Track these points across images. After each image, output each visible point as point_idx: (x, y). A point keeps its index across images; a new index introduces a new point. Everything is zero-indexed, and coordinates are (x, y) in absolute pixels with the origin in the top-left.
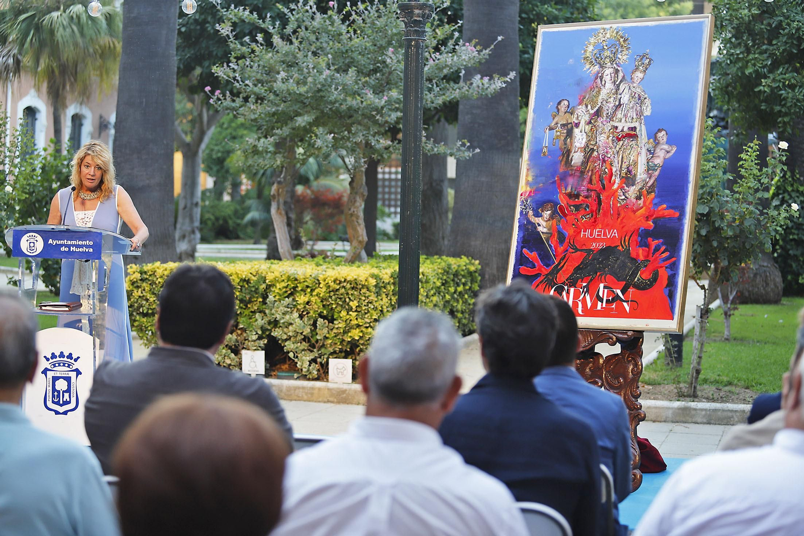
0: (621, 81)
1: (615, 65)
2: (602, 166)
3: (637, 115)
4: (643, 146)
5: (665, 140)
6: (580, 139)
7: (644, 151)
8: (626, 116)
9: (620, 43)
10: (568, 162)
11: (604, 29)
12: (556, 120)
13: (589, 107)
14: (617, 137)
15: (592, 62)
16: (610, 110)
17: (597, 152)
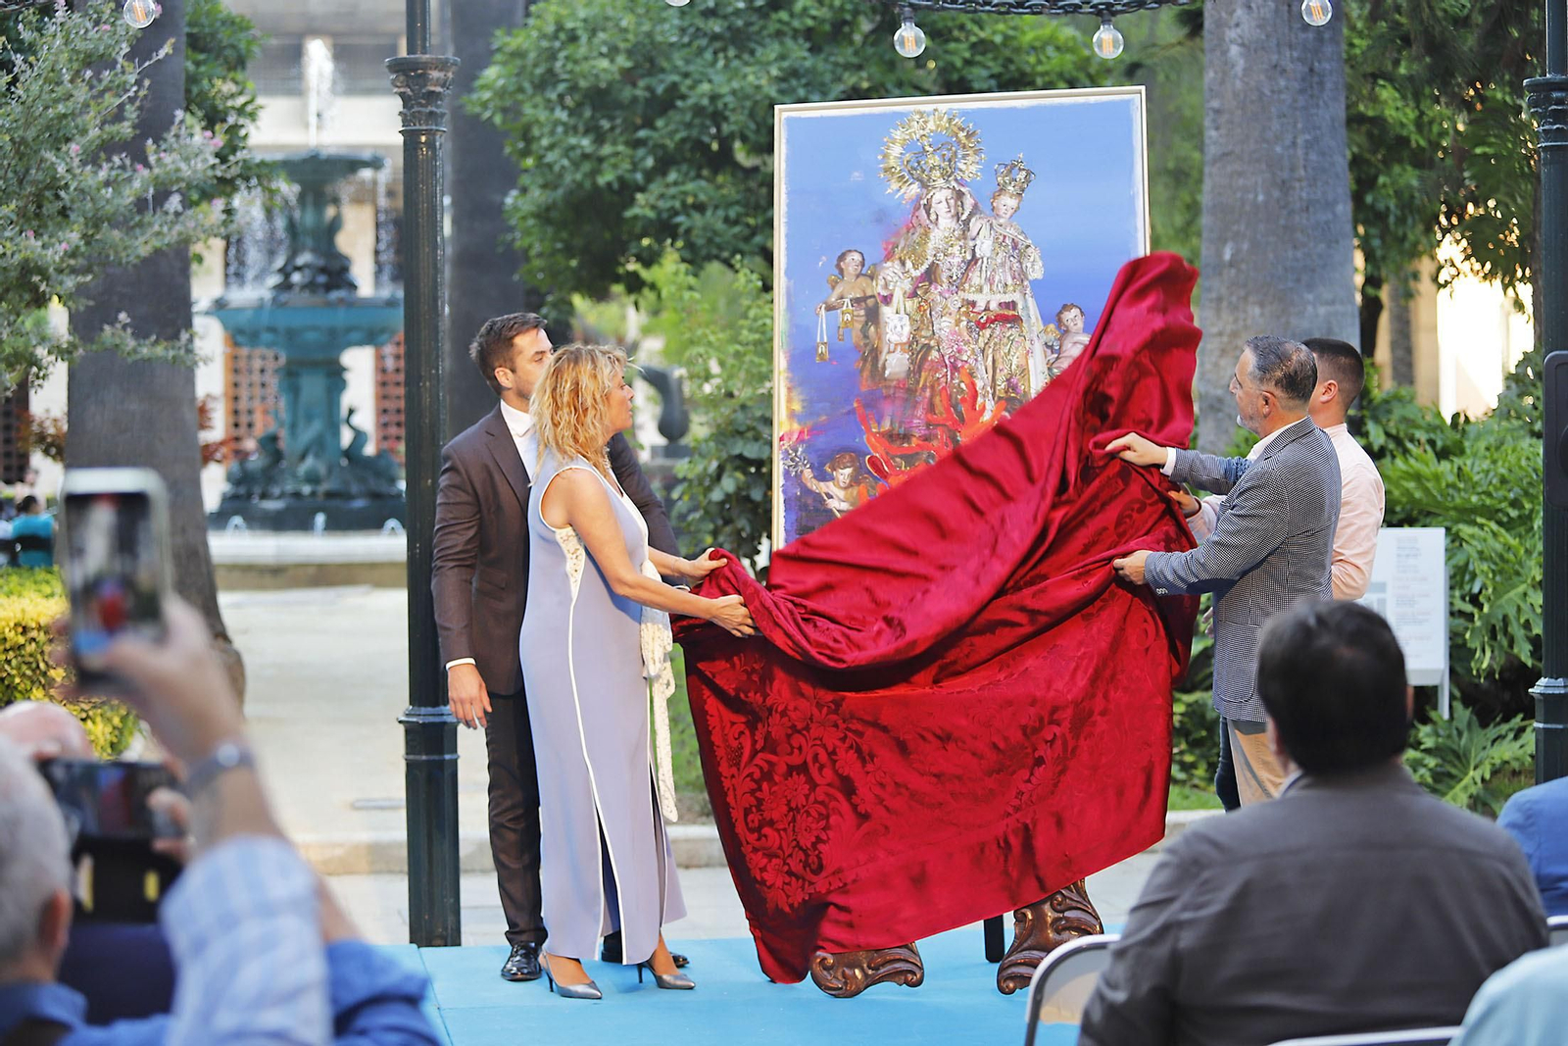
0: (971, 215)
1: (954, 183)
2: (952, 379)
3: (1014, 278)
4: (1035, 339)
5: (1080, 325)
6: (896, 326)
7: (1038, 348)
8: (990, 281)
9: (959, 142)
10: (878, 374)
11: (921, 114)
12: (839, 290)
13: (909, 264)
14: (978, 323)
15: (903, 177)
16: (954, 270)
17: (939, 350)
